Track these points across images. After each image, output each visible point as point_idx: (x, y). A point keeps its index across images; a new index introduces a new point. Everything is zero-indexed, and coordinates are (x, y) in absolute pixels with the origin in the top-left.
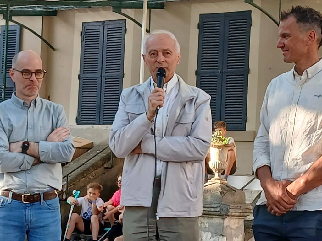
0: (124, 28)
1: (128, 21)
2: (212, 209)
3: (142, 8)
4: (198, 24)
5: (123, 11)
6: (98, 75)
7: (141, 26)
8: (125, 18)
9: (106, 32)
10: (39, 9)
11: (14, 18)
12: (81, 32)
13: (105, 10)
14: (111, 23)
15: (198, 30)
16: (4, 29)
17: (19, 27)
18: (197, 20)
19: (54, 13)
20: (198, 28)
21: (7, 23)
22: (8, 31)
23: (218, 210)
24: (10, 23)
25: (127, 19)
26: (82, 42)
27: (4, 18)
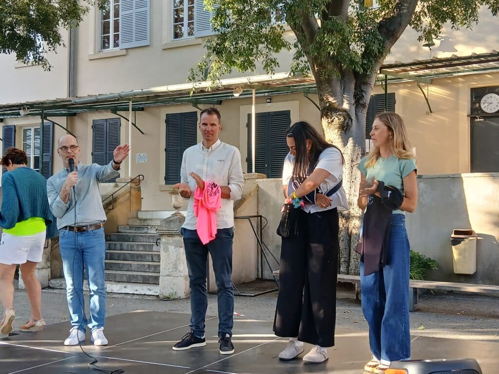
0: (119, 123)
1: (122, 119)
2: (174, 232)
4: (165, 120)
5: (118, 112)
6: (104, 152)
7: (128, 121)
8: (120, 117)
9: (108, 126)
10: (64, 112)
11: (48, 118)
12: (92, 127)
13: (107, 112)
14: (111, 120)
15: (165, 124)
16: (41, 125)
17: (52, 123)
18: (164, 118)
19: (75, 114)
20: (166, 122)
21: (43, 121)
22: (43, 126)
23: (178, 232)
24: (45, 121)
26: (93, 132)
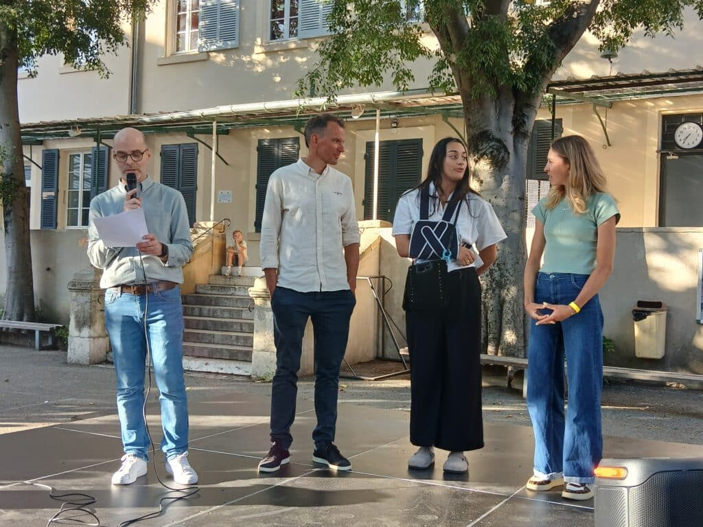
0: (196, 150)
1: (200, 144)
3: (212, 133)
4: (257, 148)
5: (196, 136)
7: (211, 149)
8: (197, 141)
9: (181, 153)
11: (103, 141)
12: (161, 153)
13: (180, 135)
14: (186, 146)
15: (257, 152)
16: (96, 149)
17: (107, 148)
18: (256, 144)
20: (258, 150)
21: (98, 145)
22: (99, 151)
24: (101, 145)
25: (199, 143)
26: (162, 161)
27: (95, 141)
